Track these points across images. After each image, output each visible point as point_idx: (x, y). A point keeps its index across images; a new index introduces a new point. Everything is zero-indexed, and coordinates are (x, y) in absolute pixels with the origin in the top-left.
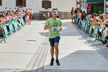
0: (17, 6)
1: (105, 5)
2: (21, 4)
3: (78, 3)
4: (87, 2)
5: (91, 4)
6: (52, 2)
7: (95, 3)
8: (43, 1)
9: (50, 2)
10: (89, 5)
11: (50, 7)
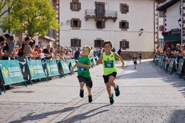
0: (95, 47)
1: (182, 40)
2: (100, 45)
3: (155, 43)
4: (164, 41)
5: (169, 42)
6: (130, 43)
7: (173, 41)
8: (120, 42)
9: (128, 42)
10: (166, 43)
11: (128, 48)
